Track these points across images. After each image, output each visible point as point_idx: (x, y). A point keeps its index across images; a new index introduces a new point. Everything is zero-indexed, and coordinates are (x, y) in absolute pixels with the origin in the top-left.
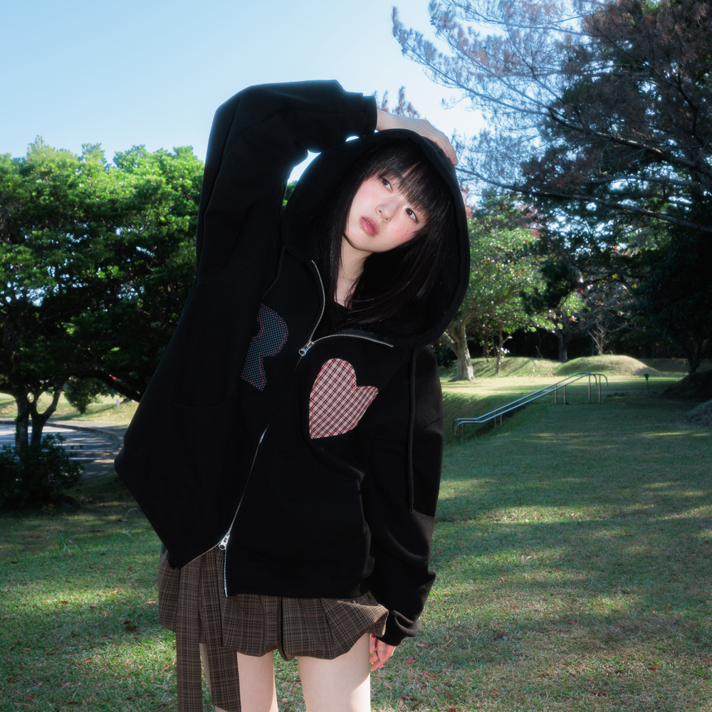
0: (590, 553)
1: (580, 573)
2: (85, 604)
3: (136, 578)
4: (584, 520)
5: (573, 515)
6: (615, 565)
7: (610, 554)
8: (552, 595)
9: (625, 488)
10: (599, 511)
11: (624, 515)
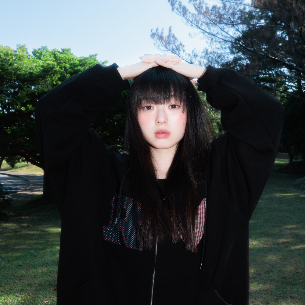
0: (268, 269)
1: (266, 283)
2: (10, 303)
3: (38, 283)
4: (260, 246)
5: (253, 243)
6: (282, 278)
7: (278, 270)
8: (255, 299)
9: (275, 227)
10: (265, 241)
11: (278, 244)
